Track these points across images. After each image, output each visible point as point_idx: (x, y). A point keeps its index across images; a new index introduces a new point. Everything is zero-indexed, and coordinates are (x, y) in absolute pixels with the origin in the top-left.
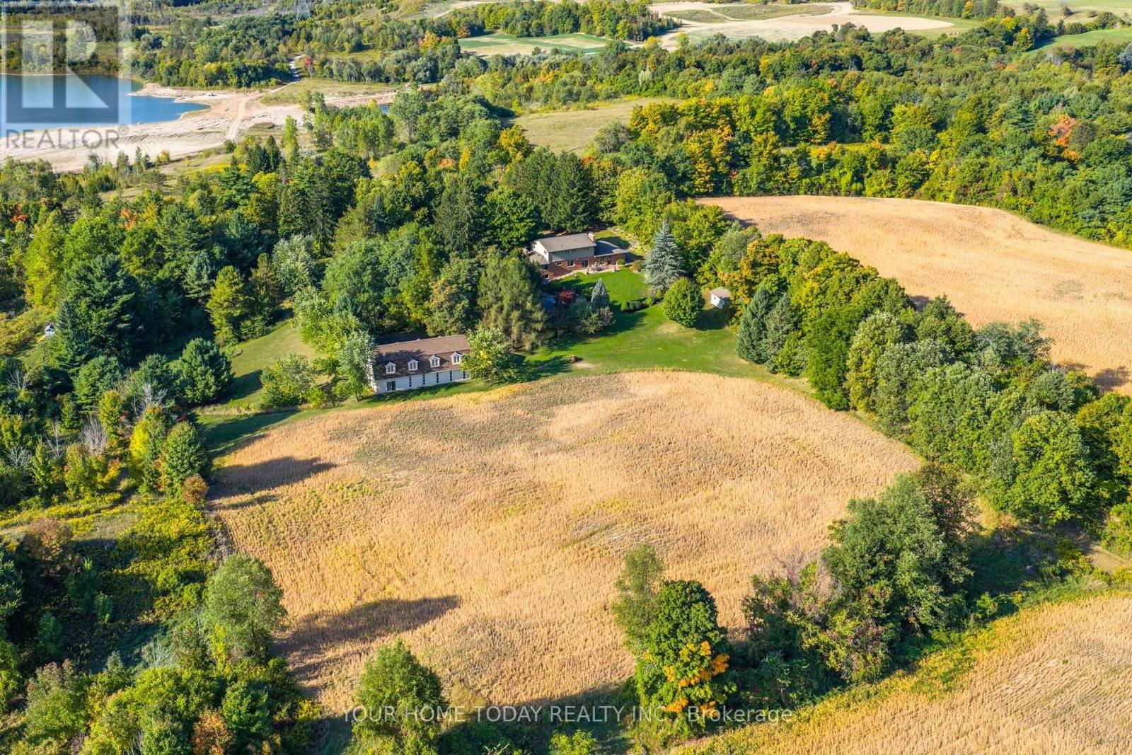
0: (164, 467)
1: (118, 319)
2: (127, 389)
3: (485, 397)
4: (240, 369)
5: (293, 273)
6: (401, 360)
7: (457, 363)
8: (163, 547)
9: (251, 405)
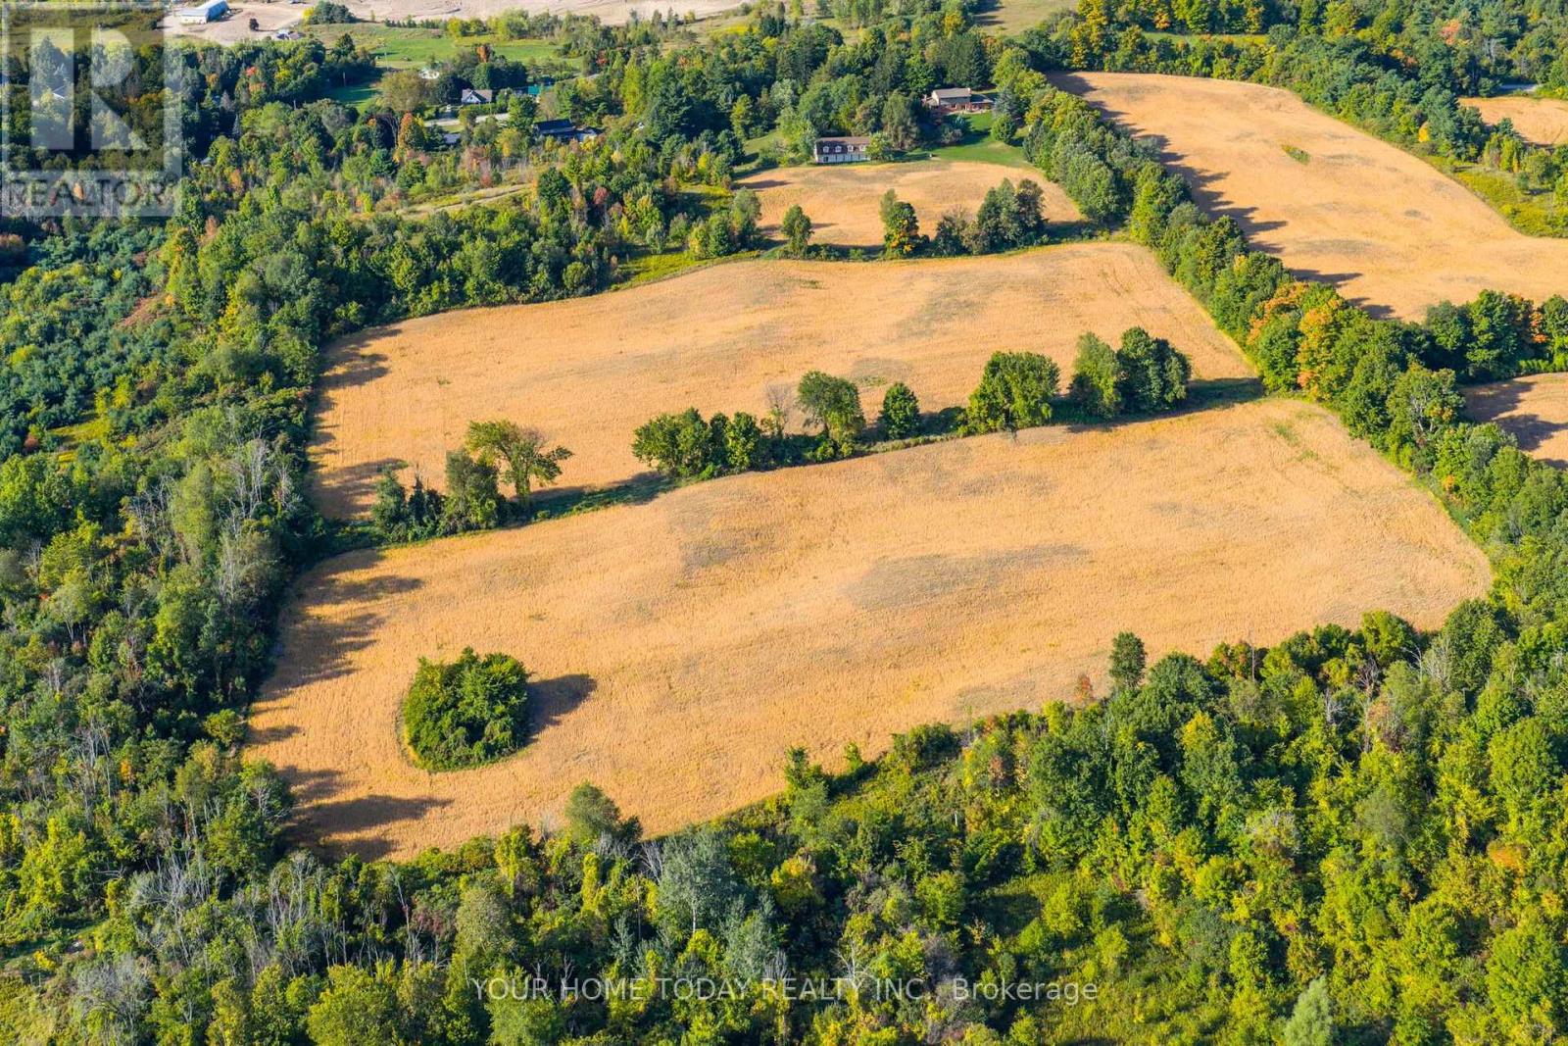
0: (713, 172)
1: (681, 120)
2: (693, 146)
3: (874, 168)
4: (748, 152)
5: (782, 102)
6: (833, 145)
7: (863, 149)
8: (715, 198)
9: (752, 166)
